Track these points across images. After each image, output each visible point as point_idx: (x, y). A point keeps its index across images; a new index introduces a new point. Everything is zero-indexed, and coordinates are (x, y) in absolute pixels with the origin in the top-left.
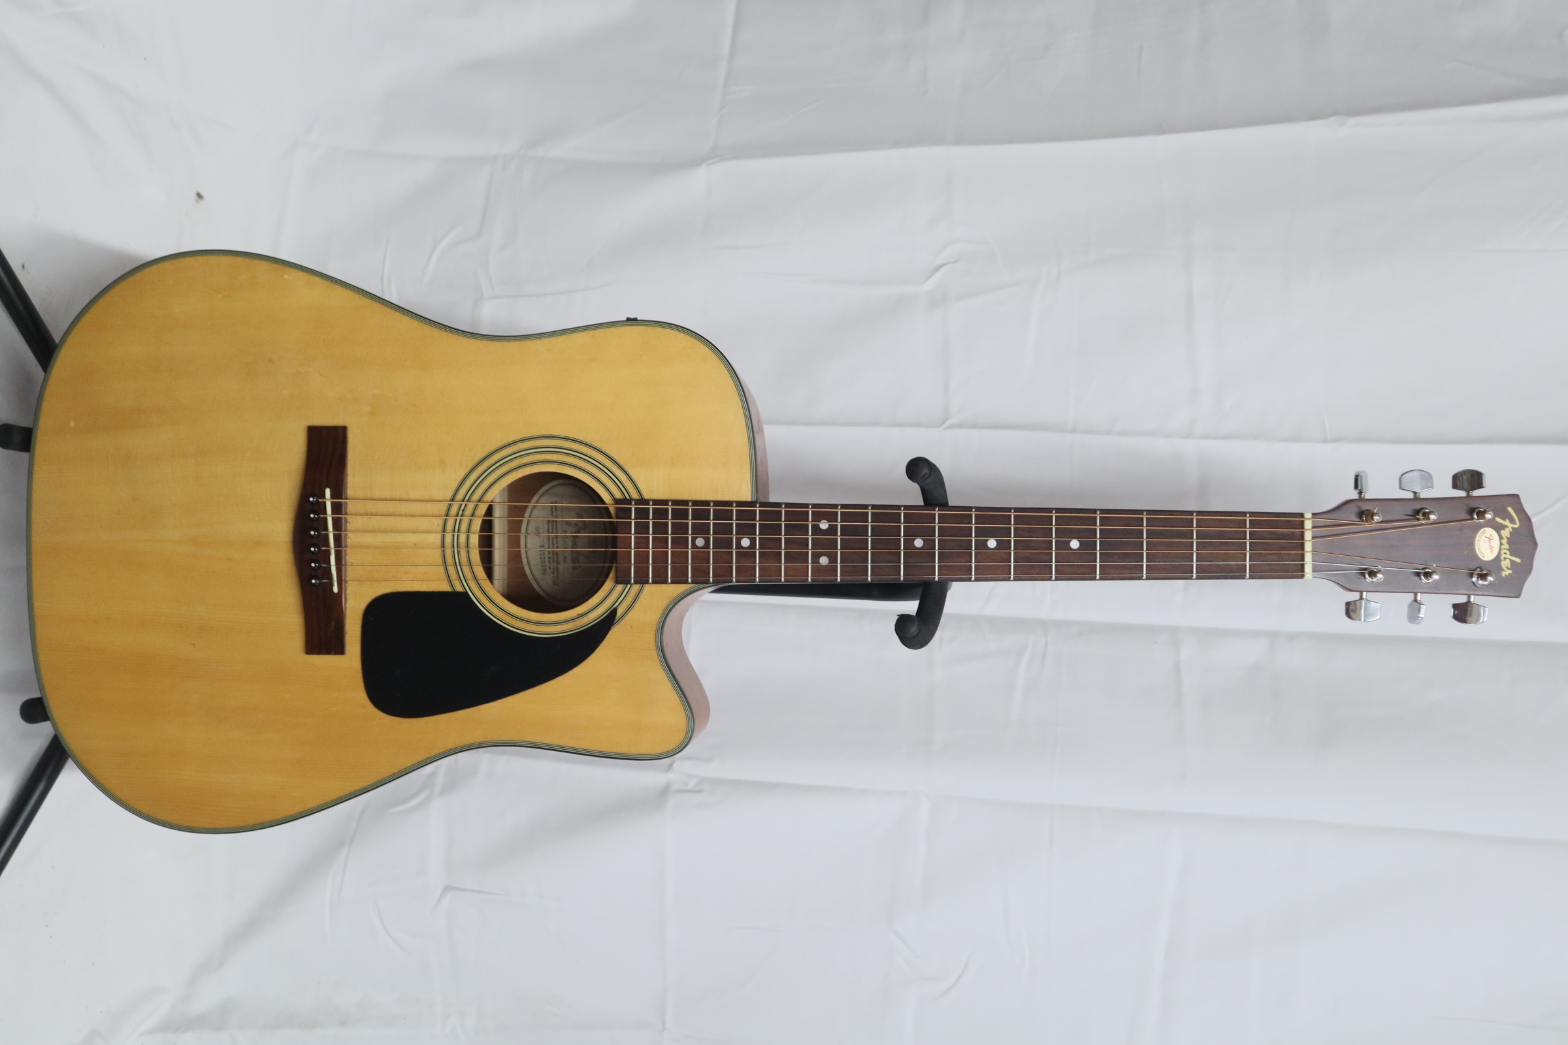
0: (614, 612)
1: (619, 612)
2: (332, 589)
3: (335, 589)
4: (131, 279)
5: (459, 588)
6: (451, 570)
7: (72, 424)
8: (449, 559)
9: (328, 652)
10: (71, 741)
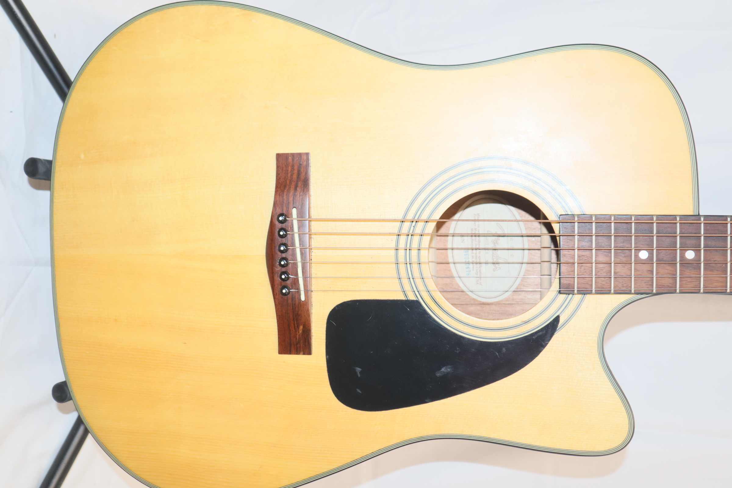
0: (557, 319)
1: (562, 321)
2: (300, 298)
3: (303, 298)
4: (125, 30)
5: (412, 297)
6: (405, 282)
7: (82, 156)
8: (403, 274)
9: (297, 352)
10: (90, 421)
